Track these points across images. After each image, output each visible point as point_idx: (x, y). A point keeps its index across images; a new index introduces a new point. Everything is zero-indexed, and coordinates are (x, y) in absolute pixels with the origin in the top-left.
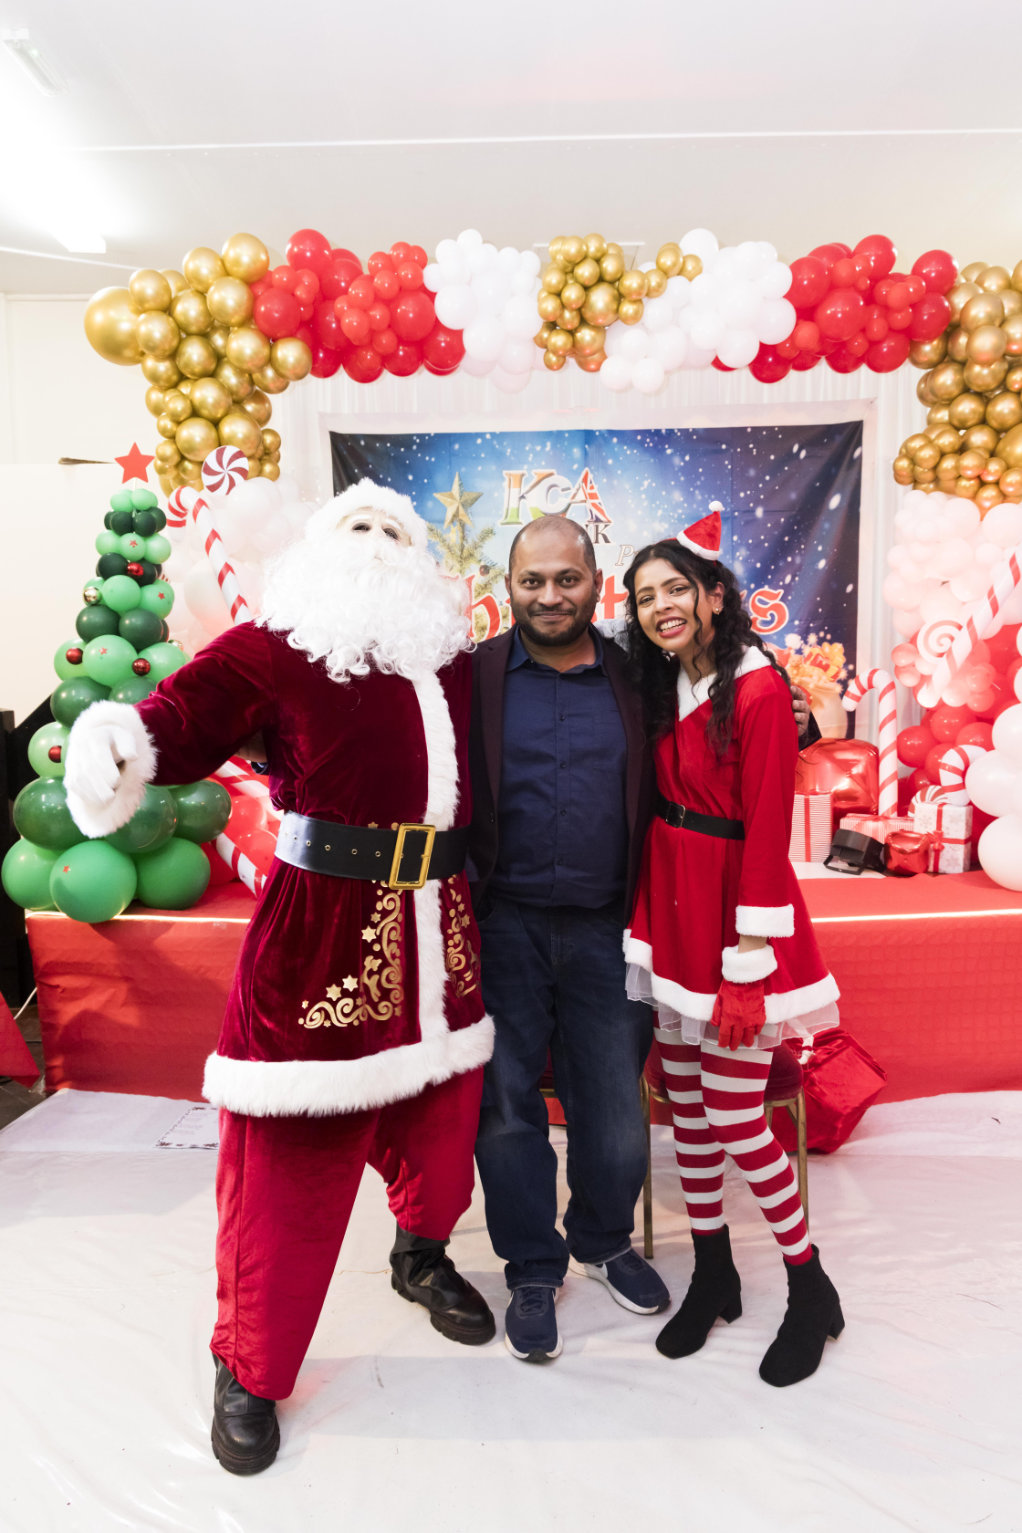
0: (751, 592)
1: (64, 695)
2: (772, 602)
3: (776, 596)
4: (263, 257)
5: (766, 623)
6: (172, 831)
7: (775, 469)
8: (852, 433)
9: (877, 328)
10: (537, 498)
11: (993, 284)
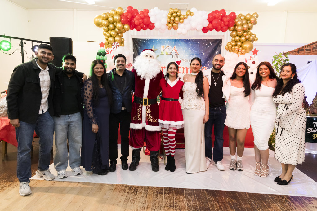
4: (123, 11)
7: (207, 47)
8: (220, 41)
9: (222, 25)
10: (167, 50)
11: (242, 18)
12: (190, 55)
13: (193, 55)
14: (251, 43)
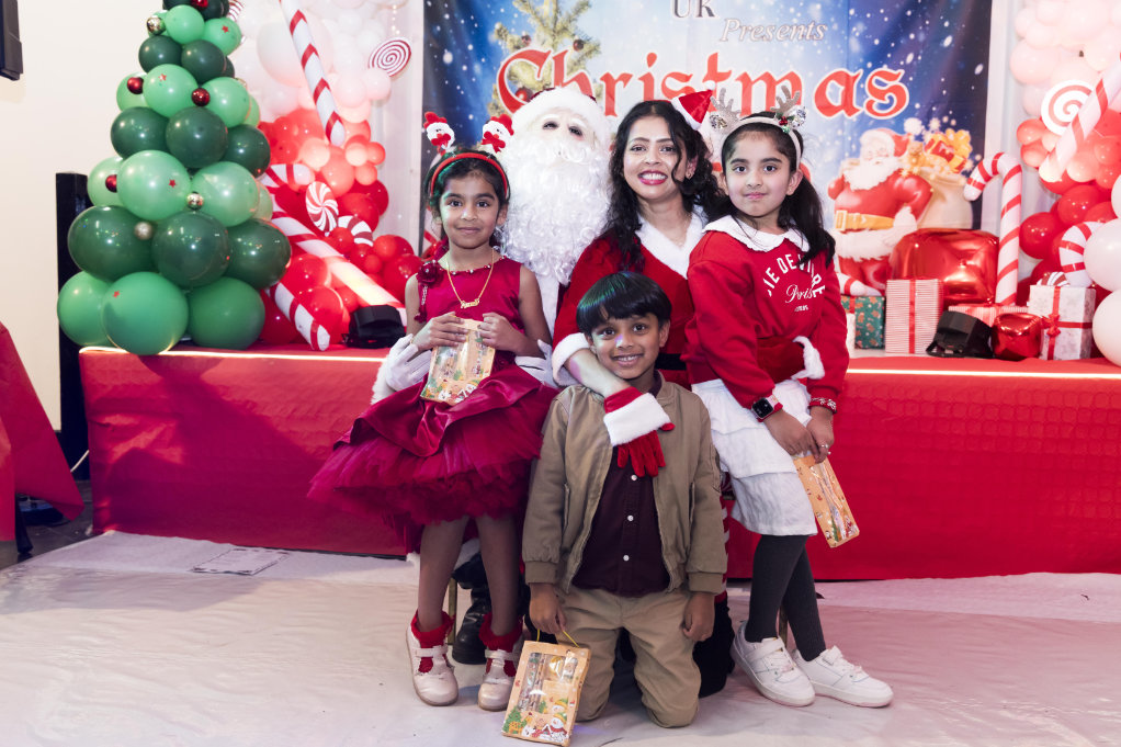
0: (867, 71)
1: (122, 124)
2: (891, 84)
3: (896, 77)
5: (883, 107)
6: (224, 267)
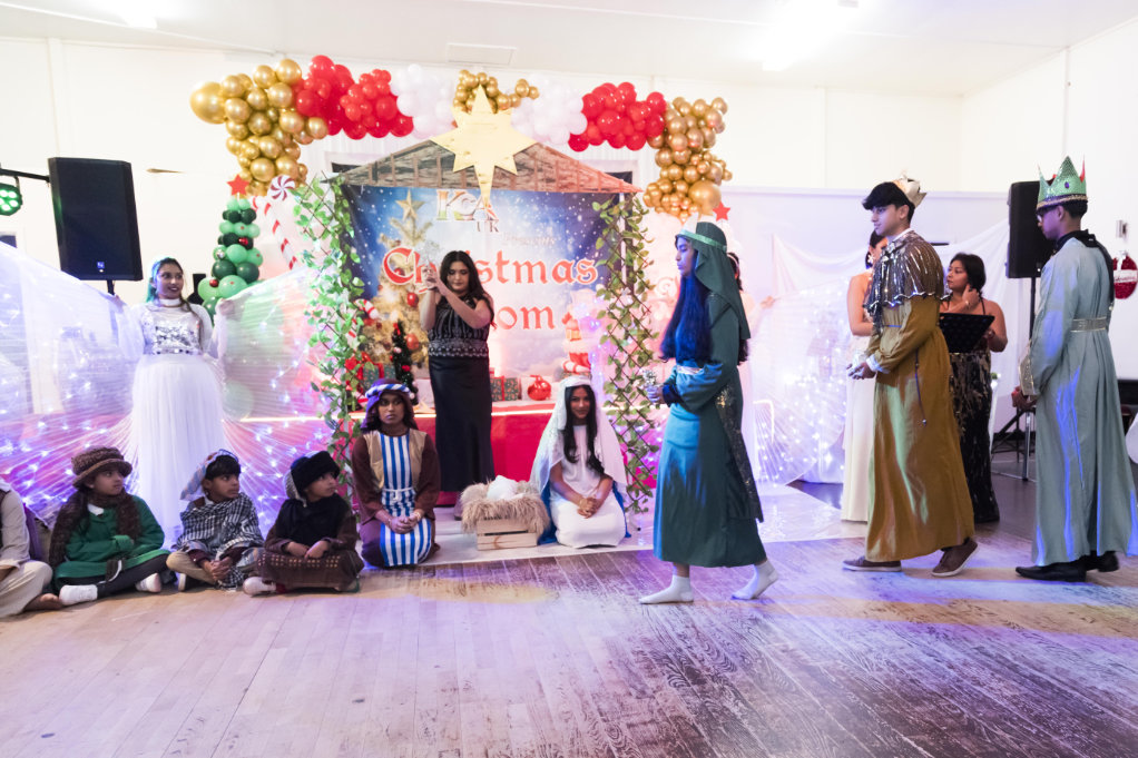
0: (577, 261)
3: (591, 263)
4: (298, 72)
5: (585, 278)
8: (628, 177)
9: (629, 130)
10: (457, 206)
11: (685, 110)
12: (537, 221)
13: (545, 220)
14: (715, 186)
